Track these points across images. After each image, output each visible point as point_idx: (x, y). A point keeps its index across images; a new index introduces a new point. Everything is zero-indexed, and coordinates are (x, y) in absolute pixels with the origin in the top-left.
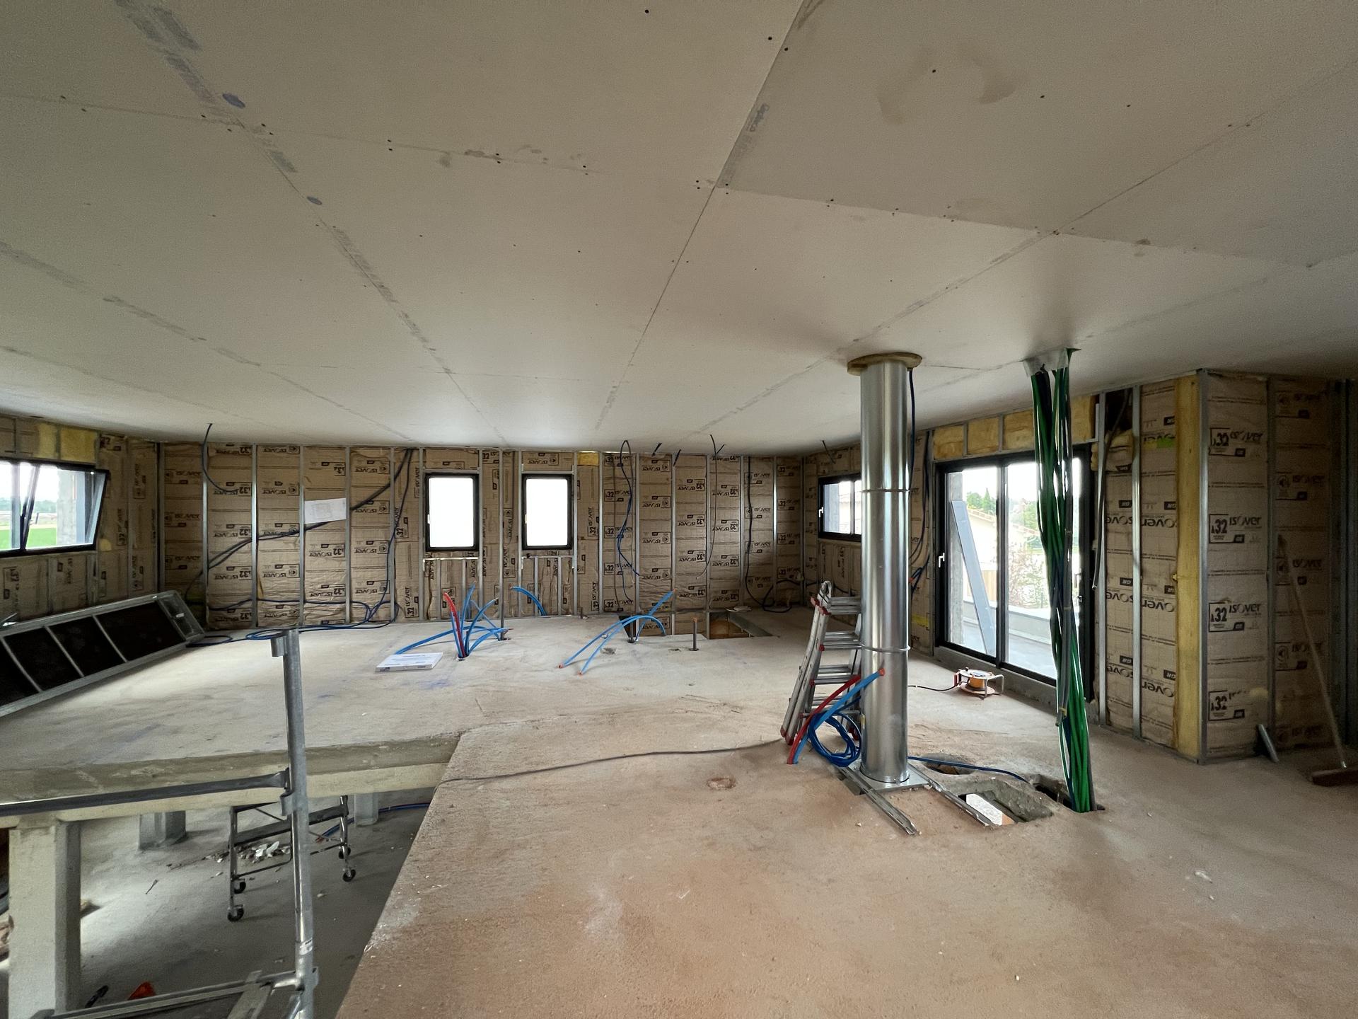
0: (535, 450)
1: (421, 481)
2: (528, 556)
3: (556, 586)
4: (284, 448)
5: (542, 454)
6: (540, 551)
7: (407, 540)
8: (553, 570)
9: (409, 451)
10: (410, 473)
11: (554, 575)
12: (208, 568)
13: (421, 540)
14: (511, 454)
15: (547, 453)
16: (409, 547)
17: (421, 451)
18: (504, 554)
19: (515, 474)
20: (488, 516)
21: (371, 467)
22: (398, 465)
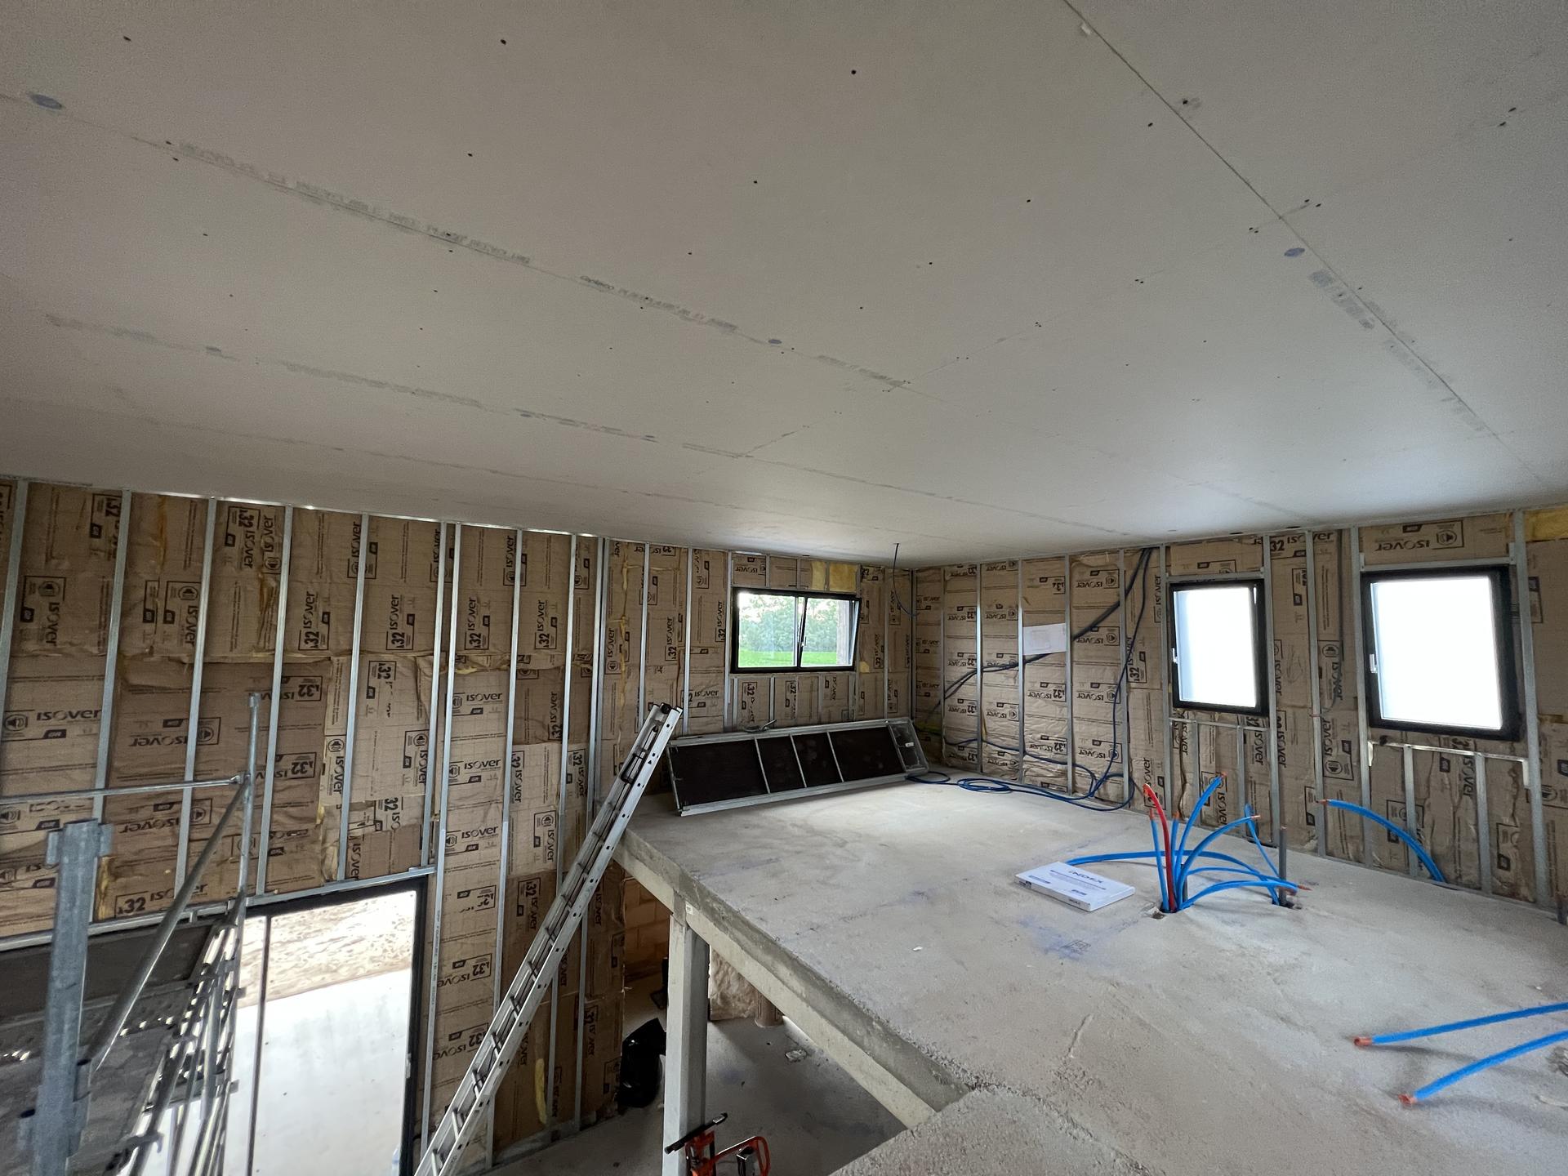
0: (1394, 521)
1: (1163, 594)
2: (1383, 740)
3: (1471, 822)
4: (1004, 564)
5: (1412, 526)
6: (1417, 734)
7: (1145, 686)
8: (1458, 783)
9: (1145, 552)
10: (1147, 585)
11: (1462, 794)
12: (945, 699)
13: (1165, 687)
14: (1333, 537)
15: (1427, 523)
16: (1148, 698)
17: (1163, 550)
18: (1324, 730)
19: (1345, 575)
20: (1286, 654)
21: (1095, 580)
22: (1130, 573)
